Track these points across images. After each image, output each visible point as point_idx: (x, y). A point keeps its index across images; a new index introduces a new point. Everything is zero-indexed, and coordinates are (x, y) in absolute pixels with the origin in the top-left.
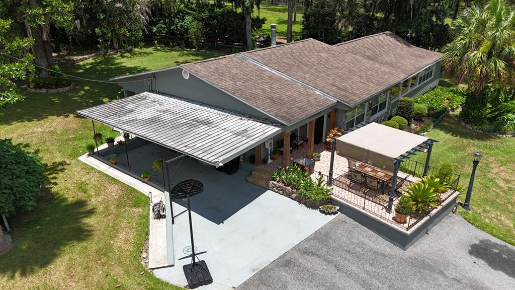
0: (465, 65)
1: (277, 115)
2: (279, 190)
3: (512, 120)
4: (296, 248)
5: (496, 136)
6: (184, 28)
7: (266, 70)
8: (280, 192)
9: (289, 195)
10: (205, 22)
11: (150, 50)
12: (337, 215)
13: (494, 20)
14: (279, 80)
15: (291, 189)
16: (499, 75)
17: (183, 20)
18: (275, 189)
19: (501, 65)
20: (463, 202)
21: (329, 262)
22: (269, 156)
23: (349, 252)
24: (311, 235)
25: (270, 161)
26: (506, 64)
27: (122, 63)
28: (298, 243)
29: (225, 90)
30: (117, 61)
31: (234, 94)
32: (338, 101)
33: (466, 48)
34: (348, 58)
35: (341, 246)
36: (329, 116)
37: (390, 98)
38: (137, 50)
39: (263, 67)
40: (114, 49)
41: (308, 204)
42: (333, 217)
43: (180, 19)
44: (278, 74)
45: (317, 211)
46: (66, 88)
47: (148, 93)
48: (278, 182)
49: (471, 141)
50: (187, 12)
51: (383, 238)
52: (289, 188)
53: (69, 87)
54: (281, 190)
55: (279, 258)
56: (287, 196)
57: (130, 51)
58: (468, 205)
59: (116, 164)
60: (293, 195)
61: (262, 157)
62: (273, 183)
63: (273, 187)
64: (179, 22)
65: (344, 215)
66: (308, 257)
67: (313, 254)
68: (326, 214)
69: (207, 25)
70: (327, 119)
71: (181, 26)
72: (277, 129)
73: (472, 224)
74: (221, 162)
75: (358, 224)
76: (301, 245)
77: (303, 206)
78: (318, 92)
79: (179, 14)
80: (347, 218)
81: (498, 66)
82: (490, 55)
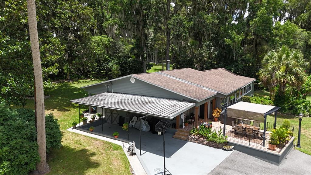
0: (274, 79)
1: (191, 97)
2: (195, 140)
3: (301, 108)
4: (219, 166)
5: (295, 117)
6: (108, 69)
7: (174, 79)
8: (196, 141)
9: (202, 143)
10: (121, 65)
11: (88, 80)
12: (233, 151)
13: (285, 55)
14: (183, 83)
15: (203, 139)
16: (293, 83)
17: (108, 64)
18: (192, 140)
19: (293, 77)
20: (296, 144)
21: (241, 172)
22: (183, 124)
23: (249, 167)
24: (224, 160)
25: (184, 127)
26: (295, 77)
27: (74, 86)
28: (218, 164)
29: (159, 85)
30: (71, 86)
31: (164, 87)
32: (218, 93)
33: (274, 69)
34: (212, 76)
35: (243, 165)
36: (211, 103)
37: (237, 97)
38: (81, 80)
39: (172, 78)
40: (67, 79)
41: (214, 146)
42: (231, 152)
43: (106, 64)
44: (181, 81)
45: (221, 150)
46: (47, 97)
47: (107, 93)
48: (194, 136)
49: (283, 119)
50: (109, 60)
51: (264, 161)
52: (202, 138)
53: (48, 96)
54: (197, 140)
55: (211, 172)
56: (200, 143)
57: (77, 81)
58: (300, 145)
59: (92, 131)
60: (204, 142)
61: (180, 124)
62: (191, 137)
63: (191, 139)
64: (105, 65)
65: (237, 151)
66: (228, 170)
67: (230, 169)
68: (227, 150)
69: (121, 67)
70: (210, 104)
71: (107, 68)
72: (192, 104)
73: (306, 153)
74: (172, 116)
75: (246, 154)
76: (221, 165)
77: (212, 148)
78: (206, 89)
79: (105, 61)
80: (239, 152)
81: (292, 78)
82: (286, 72)
